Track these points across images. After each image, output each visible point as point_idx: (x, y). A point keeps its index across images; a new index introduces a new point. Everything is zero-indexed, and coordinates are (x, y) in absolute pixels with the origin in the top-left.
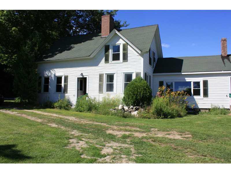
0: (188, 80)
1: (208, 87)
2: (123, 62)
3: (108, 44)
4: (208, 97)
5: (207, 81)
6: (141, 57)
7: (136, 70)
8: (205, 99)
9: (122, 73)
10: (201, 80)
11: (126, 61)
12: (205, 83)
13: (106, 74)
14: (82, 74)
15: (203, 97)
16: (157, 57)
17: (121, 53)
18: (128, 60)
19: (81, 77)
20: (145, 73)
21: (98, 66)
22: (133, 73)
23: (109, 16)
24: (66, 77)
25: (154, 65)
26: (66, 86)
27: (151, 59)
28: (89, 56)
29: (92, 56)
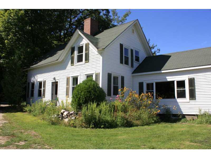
0: (169, 79)
1: (195, 87)
2: (85, 63)
3: (74, 46)
4: (195, 99)
5: (194, 79)
6: (100, 56)
7: (96, 71)
8: (193, 102)
9: (84, 75)
10: (185, 78)
11: (88, 61)
12: (192, 82)
14: (54, 79)
15: (190, 100)
16: (146, 56)
17: (84, 54)
18: (90, 60)
19: (54, 81)
20: (108, 73)
21: (66, 69)
22: (93, 74)
23: (90, 18)
24: (45, 82)
25: (136, 64)
26: (44, 91)
27: (128, 58)
28: (57, 60)
29: (60, 60)
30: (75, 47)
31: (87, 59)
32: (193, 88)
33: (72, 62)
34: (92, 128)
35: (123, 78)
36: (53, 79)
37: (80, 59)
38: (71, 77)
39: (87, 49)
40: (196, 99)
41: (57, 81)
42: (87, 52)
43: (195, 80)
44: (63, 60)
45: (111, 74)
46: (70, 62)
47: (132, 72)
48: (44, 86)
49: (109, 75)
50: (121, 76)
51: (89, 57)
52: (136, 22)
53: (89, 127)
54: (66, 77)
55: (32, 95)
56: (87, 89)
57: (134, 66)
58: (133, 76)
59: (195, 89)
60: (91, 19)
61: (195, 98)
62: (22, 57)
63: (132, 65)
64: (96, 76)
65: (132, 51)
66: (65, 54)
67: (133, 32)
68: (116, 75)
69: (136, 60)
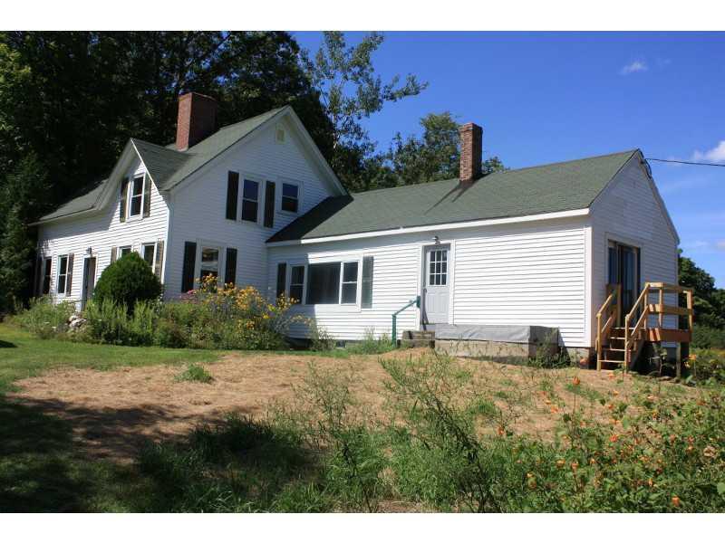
0: (334, 257)
1: (373, 278)
2: (144, 217)
3: (126, 176)
5: (372, 259)
6: (167, 204)
7: (159, 237)
8: (364, 312)
9: (141, 245)
10: (359, 256)
11: (147, 214)
13: (121, 247)
14: (90, 250)
15: (362, 307)
16: (326, 195)
17: (143, 195)
18: (151, 212)
19: (89, 256)
20: (186, 243)
21: (109, 230)
22: (154, 243)
23: (191, 94)
24: (72, 258)
25: (282, 219)
26: (70, 278)
27: (256, 204)
28: (92, 207)
29: (100, 207)
30: (128, 178)
31: (147, 210)
32: (369, 280)
33: (122, 214)
34: (103, 343)
35: (232, 254)
36: (85, 252)
37: (135, 211)
38: (118, 249)
39: (148, 187)
40: (373, 305)
41: (94, 256)
42: (148, 192)
43: (375, 261)
44: (106, 207)
45: (196, 244)
46: (119, 209)
47: (268, 238)
48: (71, 269)
49: (190, 249)
50: (228, 249)
51: (150, 204)
52: (288, 112)
53: (98, 343)
54: (111, 248)
55: (47, 289)
56: (118, 276)
57: (274, 224)
58: (269, 248)
59: (372, 282)
60: (193, 95)
61: (371, 304)
62: (23, 192)
63: (269, 221)
64: (158, 247)
65: (271, 187)
66: (109, 195)
67: (280, 136)
68: (213, 246)
69: (284, 207)
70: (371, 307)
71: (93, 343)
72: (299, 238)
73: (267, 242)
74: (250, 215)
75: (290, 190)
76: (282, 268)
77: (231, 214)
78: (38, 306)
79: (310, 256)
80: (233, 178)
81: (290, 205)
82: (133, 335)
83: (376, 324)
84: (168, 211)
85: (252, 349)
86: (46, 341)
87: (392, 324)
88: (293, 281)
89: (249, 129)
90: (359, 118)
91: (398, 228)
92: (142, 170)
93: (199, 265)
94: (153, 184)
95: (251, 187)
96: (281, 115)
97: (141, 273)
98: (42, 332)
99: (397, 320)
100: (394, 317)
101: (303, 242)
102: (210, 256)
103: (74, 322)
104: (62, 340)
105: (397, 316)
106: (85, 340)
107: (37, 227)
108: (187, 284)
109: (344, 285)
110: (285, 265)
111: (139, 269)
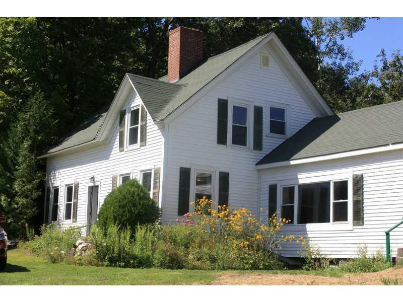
1: (363, 196)
2: (141, 146)
3: (124, 109)
5: (362, 177)
7: (156, 164)
8: (358, 230)
9: (139, 172)
11: (144, 142)
12: (359, 182)
13: (121, 175)
14: (93, 179)
15: (354, 225)
17: (139, 125)
18: (147, 141)
19: (92, 184)
20: (181, 168)
21: (110, 159)
22: (151, 170)
23: (179, 28)
24: (77, 186)
25: (271, 142)
27: (245, 128)
28: (94, 139)
29: (101, 138)
30: (125, 111)
31: (144, 139)
32: (360, 198)
33: (121, 144)
34: (107, 266)
35: (224, 178)
36: (89, 181)
37: (133, 140)
38: (118, 176)
39: (144, 118)
40: (365, 223)
41: (97, 184)
42: (144, 123)
43: (364, 179)
45: (190, 169)
46: (118, 140)
47: (258, 161)
48: (76, 197)
49: (185, 174)
50: (220, 173)
51: (146, 133)
52: (272, 39)
53: (102, 265)
54: (111, 176)
56: (120, 202)
57: (264, 146)
58: (259, 170)
59: (363, 200)
60: (182, 30)
61: (363, 222)
63: (258, 145)
64: (155, 174)
65: (258, 111)
66: (109, 127)
67: (266, 62)
68: (206, 171)
69: (272, 131)
70: (363, 225)
71: (97, 265)
72: (288, 158)
73: (257, 164)
74: (240, 139)
75: (278, 114)
76: (273, 189)
77: (222, 140)
78: (47, 232)
79: (300, 176)
80: (222, 105)
81: (278, 127)
82: (135, 257)
83: (368, 242)
84: (163, 140)
85: (247, 269)
86: (56, 265)
87: (385, 241)
88: (284, 201)
89: (235, 58)
90: (342, 39)
91: (388, 145)
92: (138, 102)
93: (194, 189)
94: (148, 115)
95: (240, 112)
96: (266, 41)
97: (140, 199)
98: (52, 257)
99: (391, 237)
100: (388, 234)
101: (292, 163)
102: (204, 180)
103: (80, 247)
104: (69, 264)
105: (391, 233)
106: (90, 263)
107: (45, 160)
108: (183, 208)
109: (334, 204)
110: (276, 185)
111: (138, 195)
